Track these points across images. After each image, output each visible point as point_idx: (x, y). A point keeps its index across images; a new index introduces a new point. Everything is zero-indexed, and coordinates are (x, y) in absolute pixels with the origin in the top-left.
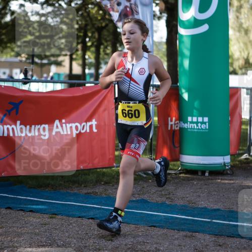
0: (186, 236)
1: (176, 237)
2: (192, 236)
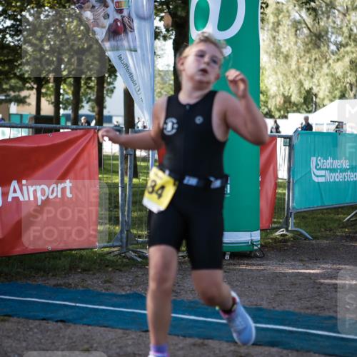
0: (194, 345)
1: (181, 346)
2: (203, 344)
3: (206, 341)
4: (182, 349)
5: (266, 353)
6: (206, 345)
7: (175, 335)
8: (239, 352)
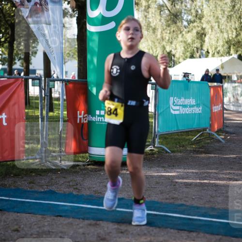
0: (90, 225)
1: (81, 225)
2: (96, 224)
3: (98, 222)
4: (82, 227)
5: (139, 229)
6: (98, 225)
7: (77, 218)
8: (121, 229)
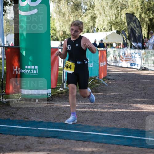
0: (20, 139)
1: (14, 139)
2: (24, 138)
3: (26, 137)
4: (15, 140)
5: (52, 141)
6: (25, 139)
7: (12, 135)
8: (40, 141)
